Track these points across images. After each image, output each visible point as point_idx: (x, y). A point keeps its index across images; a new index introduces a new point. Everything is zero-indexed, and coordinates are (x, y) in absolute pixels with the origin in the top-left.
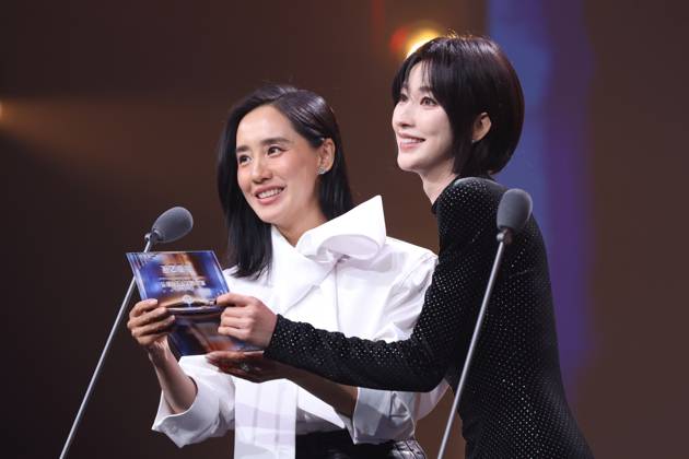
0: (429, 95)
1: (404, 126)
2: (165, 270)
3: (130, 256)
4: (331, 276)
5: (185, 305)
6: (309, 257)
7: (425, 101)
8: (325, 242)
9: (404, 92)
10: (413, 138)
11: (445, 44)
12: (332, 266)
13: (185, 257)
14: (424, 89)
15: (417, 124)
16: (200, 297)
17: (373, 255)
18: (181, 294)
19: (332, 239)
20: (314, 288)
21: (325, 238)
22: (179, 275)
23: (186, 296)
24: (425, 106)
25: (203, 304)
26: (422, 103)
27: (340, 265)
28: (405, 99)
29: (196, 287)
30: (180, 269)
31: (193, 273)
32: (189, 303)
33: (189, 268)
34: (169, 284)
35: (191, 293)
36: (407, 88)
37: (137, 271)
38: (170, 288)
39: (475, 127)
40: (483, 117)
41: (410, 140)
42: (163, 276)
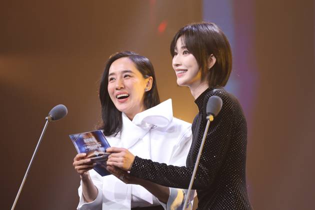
0: (186, 50)
1: (177, 65)
2: (85, 141)
3: (71, 137)
4: (148, 134)
5: (96, 156)
6: (138, 125)
7: (185, 53)
8: (144, 119)
9: (175, 51)
10: (182, 70)
11: (190, 27)
12: (148, 130)
13: (91, 134)
14: (183, 48)
15: (183, 64)
16: (100, 151)
17: (166, 125)
18: (93, 151)
19: (148, 117)
20: (140, 140)
21: (145, 117)
22: (91, 143)
23: (95, 152)
24: (185, 55)
25: (102, 155)
26: (183, 54)
27: (152, 129)
28: (177, 54)
29: (98, 147)
30: (91, 140)
31: (96, 141)
32: (97, 155)
33: (93, 139)
34: (88, 147)
35: (97, 150)
36: (176, 49)
37: (75, 143)
38: (89, 149)
39: (209, 61)
40: (212, 56)
41: (181, 72)
42: (85, 144)
